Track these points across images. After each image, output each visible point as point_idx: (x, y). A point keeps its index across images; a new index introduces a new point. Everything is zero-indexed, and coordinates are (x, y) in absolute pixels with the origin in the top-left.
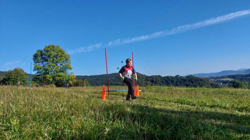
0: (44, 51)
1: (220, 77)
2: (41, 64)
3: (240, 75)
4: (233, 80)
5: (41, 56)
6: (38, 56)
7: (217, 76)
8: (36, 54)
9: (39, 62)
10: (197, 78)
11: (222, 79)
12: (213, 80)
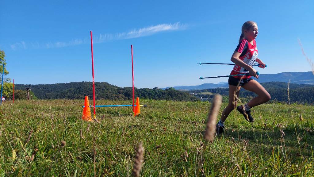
1: (201, 90)
3: (220, 89)
4: (213, 94)
7: (197, 90)
10: (177, 91)
11: (203, 93)
12: (193, 93)
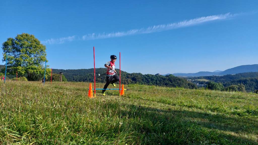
0: (17, 40)
1: (197, 77)
2: (11, 54)
3: (215, 77)
4: (209, 81)
5: (12, 46)
6: (8, 45)
7: (194, 77)
8: (6, 42)
9: (9, 52)
10: (176, 77)
11: (199, 80)
12: (191, 80)
